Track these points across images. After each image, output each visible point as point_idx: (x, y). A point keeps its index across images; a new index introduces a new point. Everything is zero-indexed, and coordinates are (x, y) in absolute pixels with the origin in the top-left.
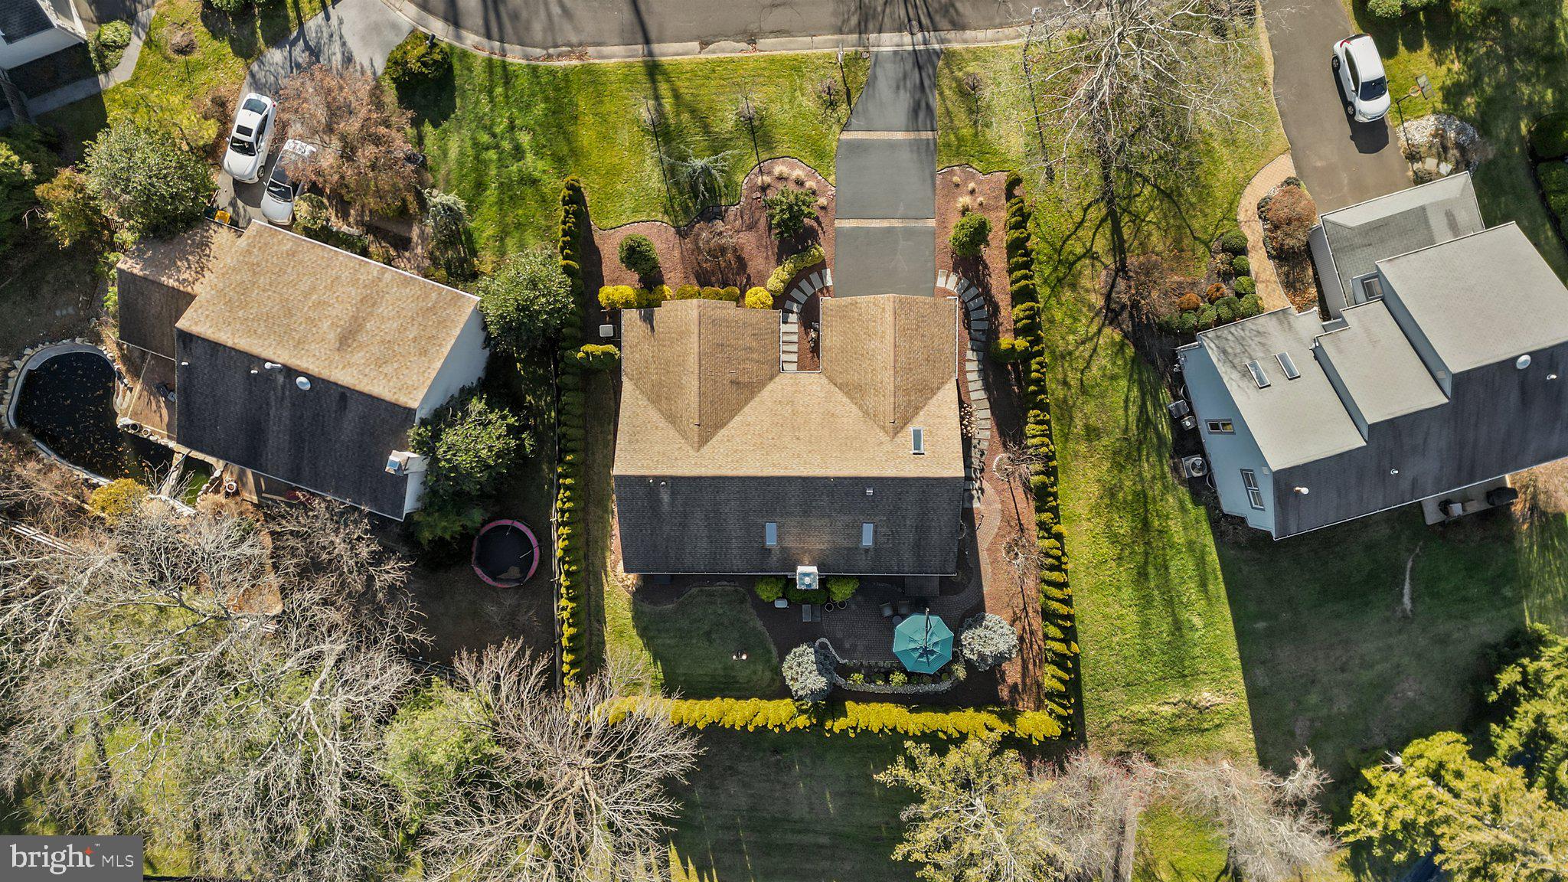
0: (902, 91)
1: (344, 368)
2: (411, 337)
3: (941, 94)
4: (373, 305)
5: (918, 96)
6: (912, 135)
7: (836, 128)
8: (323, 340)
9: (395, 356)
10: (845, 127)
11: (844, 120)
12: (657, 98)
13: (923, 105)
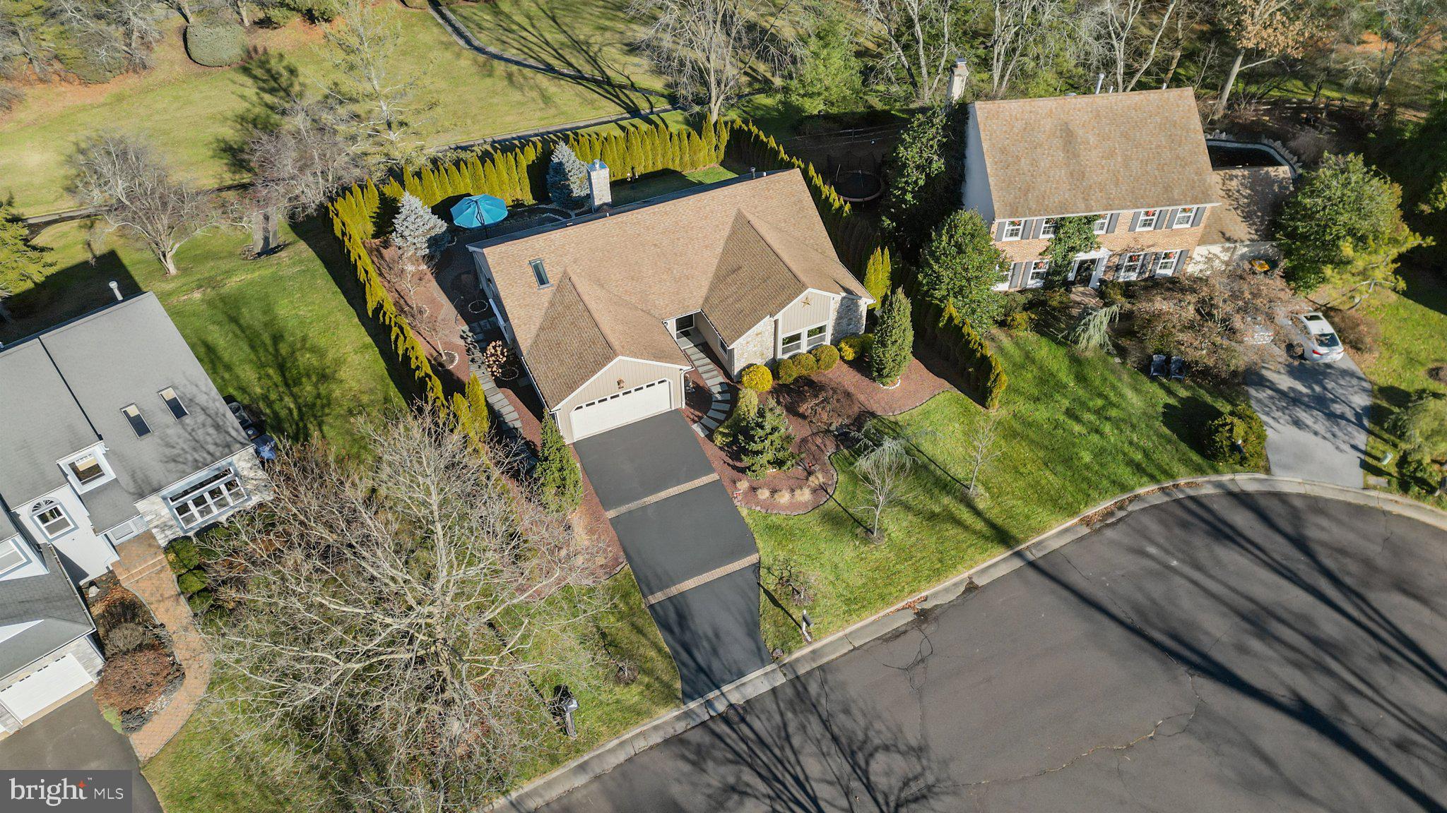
0: (710, 634)
1: (1051, 111)
2: (1023, 160)
3: (660, 650)
4: (1071, 174)
5: (687, 637)
6: (674, 590)
7: (767, 561)
8: (1083, 126)
9: (1022, 137)
10: (757, 567)
11: (763, 572)
12: (978, 513)
13: (676, 629)
